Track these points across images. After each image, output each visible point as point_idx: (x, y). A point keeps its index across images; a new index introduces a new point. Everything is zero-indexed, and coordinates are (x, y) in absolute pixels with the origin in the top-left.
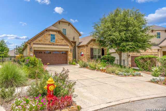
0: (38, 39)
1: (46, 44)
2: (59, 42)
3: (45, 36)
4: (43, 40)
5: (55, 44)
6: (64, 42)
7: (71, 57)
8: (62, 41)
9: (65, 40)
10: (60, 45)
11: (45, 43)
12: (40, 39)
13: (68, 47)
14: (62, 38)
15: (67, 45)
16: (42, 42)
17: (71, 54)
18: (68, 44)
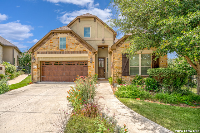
0: (43, 46)
1: (52, 53)
2: (71, 48)
3: (51, 41)
4: (49, 47)
5: (65, 51)
6: (80, 47)
7: (92, 70)
8: (76, 45)
9: (81, 44)
10: (73, 52)
11: (51, 51)
12: (45, 46)
13: (86, 55)
14: (77, 41)
15: (85, 52)
16: (48, 50)
17: (92, 66)
18: (87, 50)
